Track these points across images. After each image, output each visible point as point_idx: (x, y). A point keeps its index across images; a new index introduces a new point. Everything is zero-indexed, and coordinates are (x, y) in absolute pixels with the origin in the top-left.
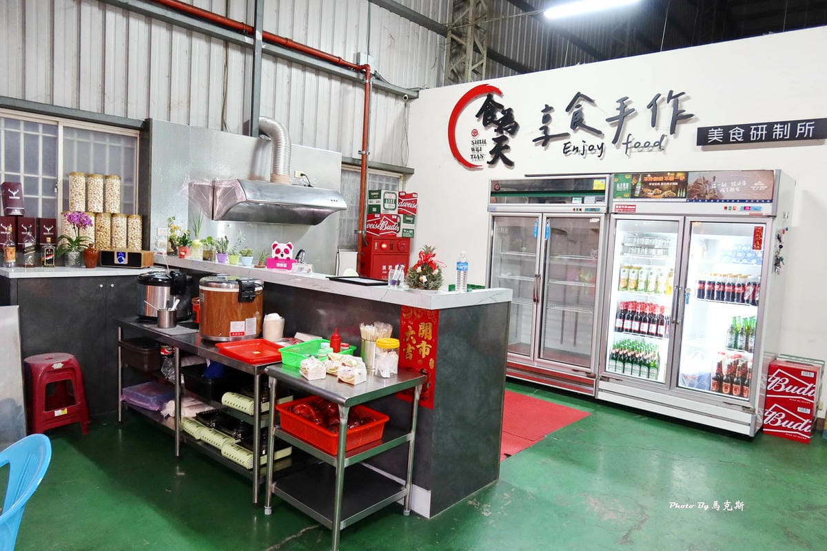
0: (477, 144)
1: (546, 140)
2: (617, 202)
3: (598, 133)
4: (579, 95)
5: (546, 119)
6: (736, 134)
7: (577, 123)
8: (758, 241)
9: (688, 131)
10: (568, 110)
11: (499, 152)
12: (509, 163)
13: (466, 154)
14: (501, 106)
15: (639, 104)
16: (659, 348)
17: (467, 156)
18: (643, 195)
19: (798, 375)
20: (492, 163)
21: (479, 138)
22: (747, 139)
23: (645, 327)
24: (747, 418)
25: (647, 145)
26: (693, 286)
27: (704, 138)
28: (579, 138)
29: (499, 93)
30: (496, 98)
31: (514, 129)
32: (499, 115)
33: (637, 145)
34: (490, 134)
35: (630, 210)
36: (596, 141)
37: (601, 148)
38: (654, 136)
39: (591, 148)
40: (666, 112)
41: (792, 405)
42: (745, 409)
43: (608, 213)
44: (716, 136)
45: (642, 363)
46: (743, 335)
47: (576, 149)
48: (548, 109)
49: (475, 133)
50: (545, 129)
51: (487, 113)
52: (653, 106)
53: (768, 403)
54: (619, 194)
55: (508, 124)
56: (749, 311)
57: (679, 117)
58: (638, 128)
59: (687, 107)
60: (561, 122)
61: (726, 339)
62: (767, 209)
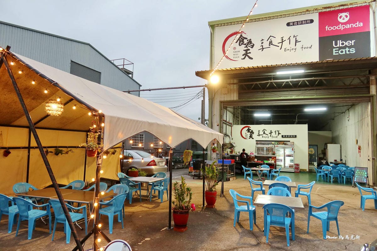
0: (246, 135)
1: (259, 135)
2: (276, 145)
3: (268, 135)
4: (264, 129)
5: (259, 132)
6: (287, 136)
7: (264, 133)
8: (293, 150)
9: (280, 136)
10: (263, 131)
11: (251, 137)
12: (253, 138)
13: (244, 136)
14: (251, 130)
15: (273, 131)
16: (282, 164)
17: (245, 137)
18: (279, 144)
19: (297, 165)
20: (249, 138)
21: (247, 134)
22: (288, 137)
23: (280, 161)
24: (294, 170)
25: (275, 137)
26: (286, 155)
27: (282, 136)
28: (264, 135)
29: (250, 127)
30: (250, 128)
31: (253, 133)
32: (250, 131)
33: (274, 137)
34: (249, 133)
35: (277, 146)
36: (267, 136)
37: (268, 137)
38: (276, 136)
39: (267, 137)
40: (277, 133)
41: (297, 168)
42: (293, 169)
43: (275, 147)
44: (284, 136)
45: (280, 165)
46: (292, 161)
47: (264, 137)
48: (259, 131)
49: (246, 133)
50: (259, 134)
51: (248, 130)
52: (275, 132)
53: (295, 168)
54: (276, 144)
55: (252, 132)
56: (293, 158)
57: (279, 134)
58: (273, 134)
59: (280, 132)
60: (261, 133)
61: (290, 161)
62: (293, 146)
